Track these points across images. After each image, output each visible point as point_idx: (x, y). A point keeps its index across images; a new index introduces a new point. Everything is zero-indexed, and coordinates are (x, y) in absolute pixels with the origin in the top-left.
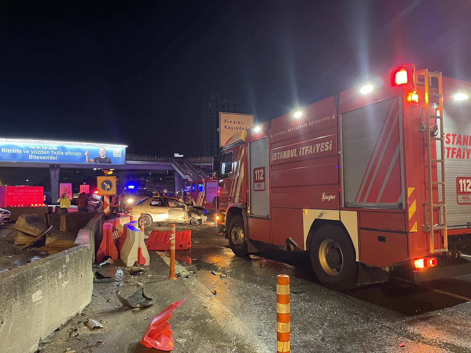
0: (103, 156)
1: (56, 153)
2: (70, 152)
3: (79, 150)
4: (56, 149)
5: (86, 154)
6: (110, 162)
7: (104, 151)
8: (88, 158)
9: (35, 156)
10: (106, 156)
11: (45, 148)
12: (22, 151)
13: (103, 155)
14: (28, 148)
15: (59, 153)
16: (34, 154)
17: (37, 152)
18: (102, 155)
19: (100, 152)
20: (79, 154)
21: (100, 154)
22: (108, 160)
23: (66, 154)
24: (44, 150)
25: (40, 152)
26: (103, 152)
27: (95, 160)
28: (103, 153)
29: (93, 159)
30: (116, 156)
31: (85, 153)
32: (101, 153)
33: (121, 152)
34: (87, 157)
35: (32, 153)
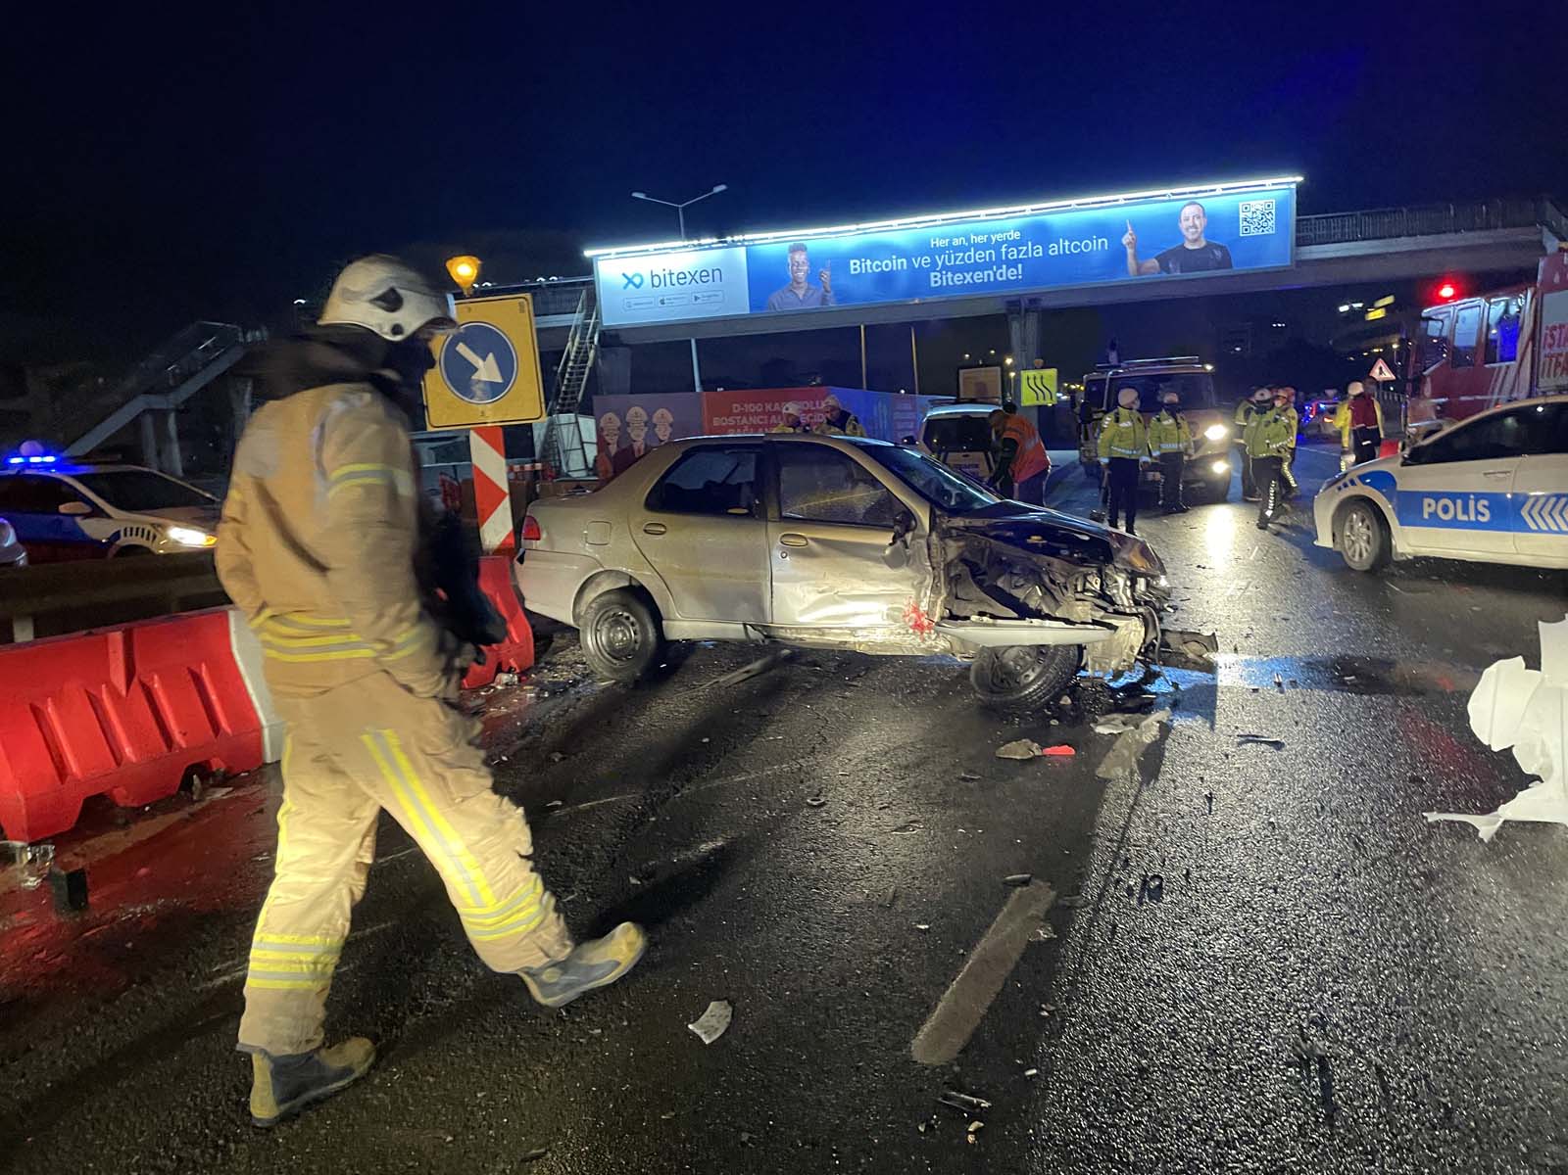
0: (1195, 241)
1: (1019, 252)
2: (1067, 243)
3: (1100, 229)
4: (1016, 235)
5: (1126, 239)
6: (1226, 262)
7: (1199, 218)
8: (1135, 256)
9: (950, 275)
10: (1206, 237)
11: (980, 239)
12: (910, 262)
13: (1195, 236)
14: (925, 249)
15: (1026, 253)
16: (944, 267)
17: (956, 258)
18: (1190, 237)
19: (1184, 225)
20: (1098, 245)
21: (1185, 233)
22: (1218, 253)
23: (1054, 250)
24: (978, 247)
25: (963, 259)
26: (1197, 222)
27: (1163, 260)
28: (1195, 226)
29: (1156, 258)
30: (1254, 232)
31: (1122, 236)
32: (1187, 229)
33: (1273, 211)
34: (1130, 251)
35: (940, 264)
